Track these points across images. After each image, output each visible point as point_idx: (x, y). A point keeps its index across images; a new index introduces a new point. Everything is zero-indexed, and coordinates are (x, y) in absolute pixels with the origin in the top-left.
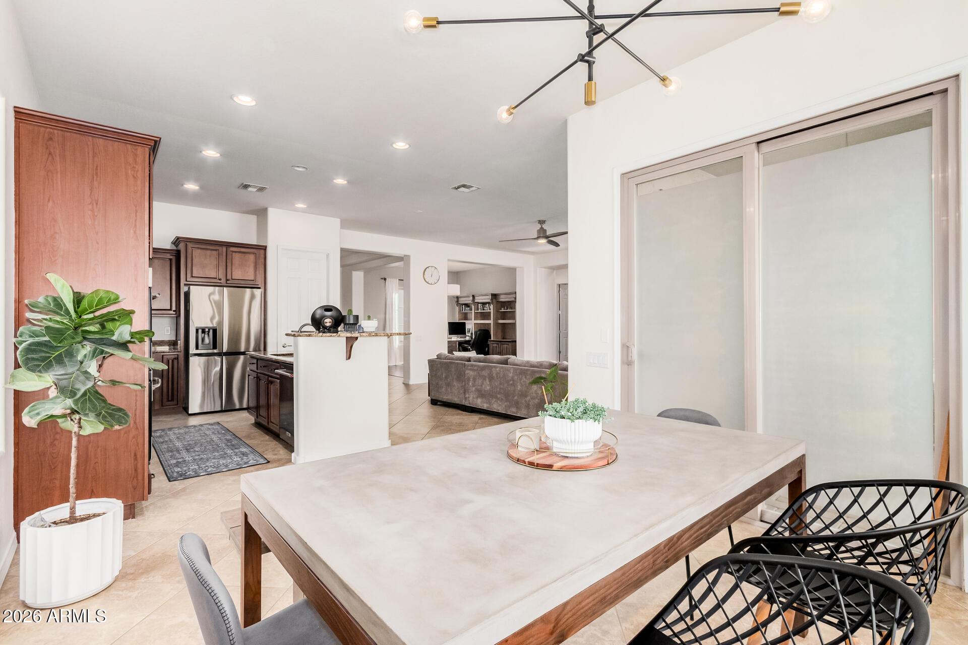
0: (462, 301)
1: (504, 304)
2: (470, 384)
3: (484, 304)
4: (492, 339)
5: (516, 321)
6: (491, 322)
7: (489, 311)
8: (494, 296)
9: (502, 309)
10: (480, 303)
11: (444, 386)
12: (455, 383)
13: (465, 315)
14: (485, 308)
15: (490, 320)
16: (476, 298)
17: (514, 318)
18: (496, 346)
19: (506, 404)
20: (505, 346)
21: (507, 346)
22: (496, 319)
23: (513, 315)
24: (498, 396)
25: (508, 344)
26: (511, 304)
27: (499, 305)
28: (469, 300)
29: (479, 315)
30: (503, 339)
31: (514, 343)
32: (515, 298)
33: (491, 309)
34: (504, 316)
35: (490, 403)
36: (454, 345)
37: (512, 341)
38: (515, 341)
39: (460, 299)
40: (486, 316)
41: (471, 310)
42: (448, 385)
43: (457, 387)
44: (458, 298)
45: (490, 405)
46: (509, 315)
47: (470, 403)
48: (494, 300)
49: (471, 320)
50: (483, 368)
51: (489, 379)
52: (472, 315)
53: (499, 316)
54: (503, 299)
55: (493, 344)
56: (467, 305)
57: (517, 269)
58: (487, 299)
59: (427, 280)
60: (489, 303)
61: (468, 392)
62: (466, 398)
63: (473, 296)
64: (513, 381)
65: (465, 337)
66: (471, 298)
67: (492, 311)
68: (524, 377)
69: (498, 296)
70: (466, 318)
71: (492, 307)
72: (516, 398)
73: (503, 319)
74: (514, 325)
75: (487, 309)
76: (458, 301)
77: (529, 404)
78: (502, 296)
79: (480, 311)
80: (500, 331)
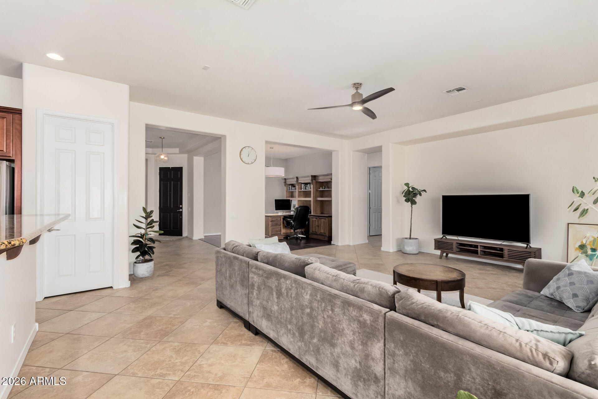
0: (289, 182)
1: (322, 184)
2: (255, 294)
3: (306, 184)
4: (312, 214)
5: (332, 199)
6: (311, 199)
7: (310, 190)
8: (314, 177)
9: (321, 188)
10: (303, 184)
11: (228, 288)
12: (239, 287)
13: (292, 193)
14: (307, 188)
15: (311, 197)
16: (299, 179)
17: (330, 196)
18: (316, 220)
19: (300, 344)
20: (323, 220)
21: (324, 220)
22: (315, 197)
23: (329, 194)
24: (289, 327)
25: (325, 219)
26: (328, 184)
27: (318, 185)
28: (294, 182)
29: (302, 194)
30: (322, 213)
31: (330, 218)
32: (331, 179)
33: (311, 188)
34: (322, 194)
35: (278, 332)
36: (279, 219)
37: (329, 216)
38: (331, 216)
39: (287, 181)
40: (307, 194)
41: (296, 189)
42: (232, 286)
43: (240, 294)
44: (285, 179)
45: (278, 335)
46: (326, 194)
47: (254, 322)
48: (314, 181)
49: (295, 197)
50: (270, 275)
51: (277, 294)
52: (297, 194)
53: (318, 194)
54: (321, 179)
55: (312, 218)
56: (293, 185)
57: (333, 153)
58: (308, 180)
59: (244, 160)
60: (310, 183)
61: (252, 305)
62: (249, 313)
63: (297, 178)
64: (312, 309)
65: (290, 212)
66: (295, 179)
67: (312, 190)
68: (329, 308)
69: (317, 178)
70: (292, 196)
71: (312, 186)
72: (315, 341)
73: (322, 197)
74: (330, 202)
75: (308, 189)
76: (285, 182)
77: (338, 362)
78: (320, 178)
79: (302, 190)
80: (319, 206)
